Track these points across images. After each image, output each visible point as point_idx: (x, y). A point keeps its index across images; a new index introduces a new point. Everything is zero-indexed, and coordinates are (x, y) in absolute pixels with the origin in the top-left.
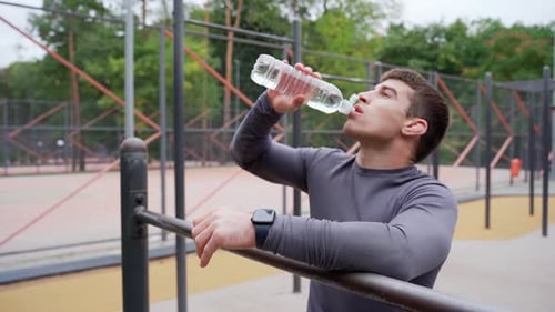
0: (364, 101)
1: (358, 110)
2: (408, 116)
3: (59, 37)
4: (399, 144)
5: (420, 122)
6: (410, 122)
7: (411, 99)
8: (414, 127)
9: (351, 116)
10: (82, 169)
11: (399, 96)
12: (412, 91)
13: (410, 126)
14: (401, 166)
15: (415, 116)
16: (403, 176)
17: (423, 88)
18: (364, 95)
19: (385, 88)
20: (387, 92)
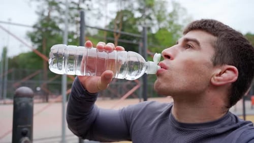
0: (168, 57)
1: (163, 67)
2: (215, 64)
3: (39, 41)
4: (211, 95)
5: (229, 69)
6: (218, 71)
7: (214, 47)
8: (224, 75)
9: (159, 74)
10: (47, 101)
11: (202, 46)
12: (214, 38)
13: (220, 74)
14: (218, 117)
15: (223, 63)
16: (223, 126)
17: (225, 34)
18: (168, 51)
19: (187, 40)
20: (190, 43)
